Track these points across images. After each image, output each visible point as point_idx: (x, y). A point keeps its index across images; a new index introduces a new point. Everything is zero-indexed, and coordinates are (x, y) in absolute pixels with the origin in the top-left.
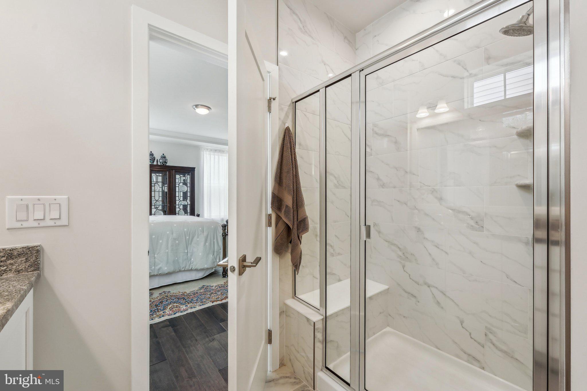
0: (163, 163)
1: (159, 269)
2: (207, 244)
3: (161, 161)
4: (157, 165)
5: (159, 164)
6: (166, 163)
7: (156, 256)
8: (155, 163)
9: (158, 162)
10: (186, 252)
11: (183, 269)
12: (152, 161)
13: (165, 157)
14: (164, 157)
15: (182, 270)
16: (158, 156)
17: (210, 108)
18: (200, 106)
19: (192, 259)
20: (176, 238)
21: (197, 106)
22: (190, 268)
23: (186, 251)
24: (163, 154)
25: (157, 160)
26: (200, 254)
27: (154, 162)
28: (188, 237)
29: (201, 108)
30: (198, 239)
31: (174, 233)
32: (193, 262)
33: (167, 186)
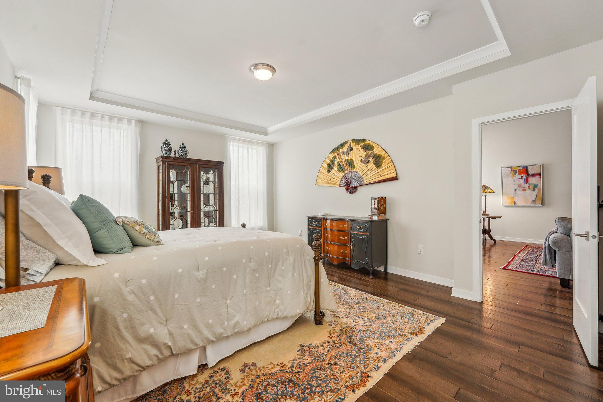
0: (182, 156)
1: (235, 325)
2: (295, 274)
3: (180, 152)
4: (175, 157)
5: (177, 156)
6: (187, 155)
7: (228, 302)
8: (172, 155)
9: (176, 154)
10: (268, 291)
11: (266, 319)
12: (168, 153)
13: (185, 148)
14: (183, 147)
15: (265, 321)
16: (175, 146)
17: (274, 69)
18: (261, 66)
19: (277, 301)
20: (255, 269)
21: (256, 66)
22: (275, 317)
23: (268, 289)
24: (183, 144)
25: (175, 151)
26: (289, 292)
27: (170, 154)
28: (270, 266)
29: (263, 68)
30: (283, 268)
31: (252, 260)
32: (279, 306)
33: (189, 186)
